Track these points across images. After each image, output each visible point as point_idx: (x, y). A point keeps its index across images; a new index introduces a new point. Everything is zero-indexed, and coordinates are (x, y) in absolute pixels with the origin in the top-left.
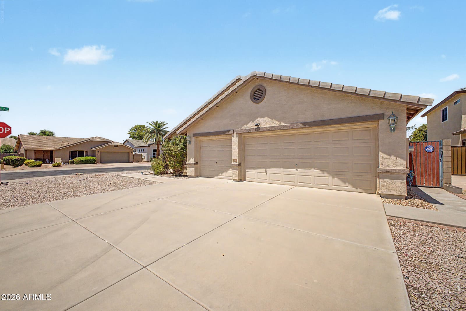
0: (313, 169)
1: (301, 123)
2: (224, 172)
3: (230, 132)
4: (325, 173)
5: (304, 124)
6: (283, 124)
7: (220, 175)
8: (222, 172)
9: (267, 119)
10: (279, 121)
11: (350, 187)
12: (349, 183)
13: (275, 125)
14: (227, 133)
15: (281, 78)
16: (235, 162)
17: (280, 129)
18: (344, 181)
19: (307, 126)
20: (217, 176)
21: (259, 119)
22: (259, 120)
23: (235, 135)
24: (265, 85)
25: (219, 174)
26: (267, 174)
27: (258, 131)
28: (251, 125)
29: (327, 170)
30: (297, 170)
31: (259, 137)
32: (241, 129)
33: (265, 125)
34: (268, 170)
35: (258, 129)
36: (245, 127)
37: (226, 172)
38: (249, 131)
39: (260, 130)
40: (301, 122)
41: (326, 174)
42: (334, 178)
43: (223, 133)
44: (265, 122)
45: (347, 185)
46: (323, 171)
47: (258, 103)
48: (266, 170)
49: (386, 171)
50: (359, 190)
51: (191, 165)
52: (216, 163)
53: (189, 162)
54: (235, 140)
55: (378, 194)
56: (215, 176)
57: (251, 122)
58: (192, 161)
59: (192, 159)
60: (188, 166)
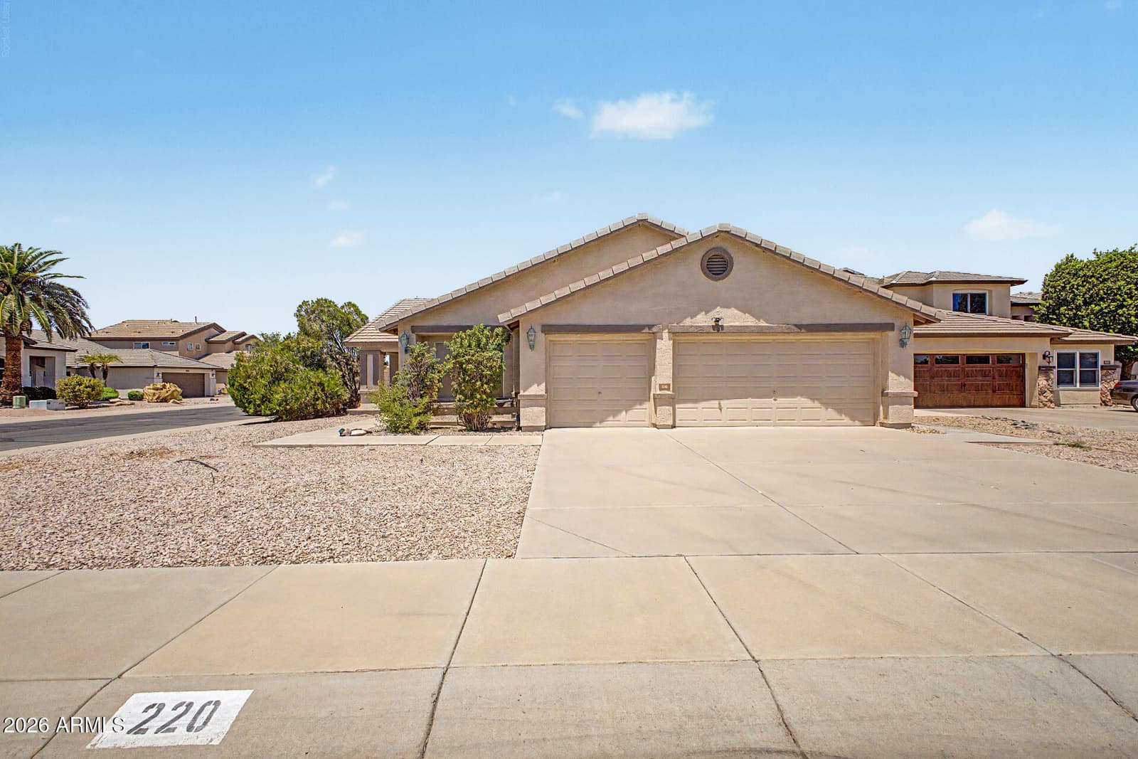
0: (799, 398)
1: (796, 325)
2: (620, 411)
3: (654, 330)
4: (816, 402)
5: (799, 326)
6: (764, 324)
7: (611, 418)
8: (615, 413)
9: (734, 311)
10: (757, 317)
11: (847, 420)
12: (846, 415)
13: (749, 324)
14: (646, 330)
15: (776, 248)
16: (664, 389)
17: (761, 331)
18: (840, 412)
19: (803, 331)
20: (600, 422)
21: (718, 309)
22: (719, 312)
23: (665, 335)
24: (730, 250)
25: (609, 416)
26: (721, 409)
27: (718, 331)
28: (704, 320)
29: (818, 397)
30: (775, 400)
31: (704, 343)
32: (682, 324)
33: (731, 322)
34: (723, 402)
35: (717, 327)
36: (688, 322)
37: (626, 412)
38: (700, 331)
39: (722, 329)
40: (793, 323)
41: (817, 404)
42: (827, 409)
43: (637, 329)
44: (732, 318)
45: (843, 417)
46: (813, 400)
47: (717, 280)
48: (719, 404)
49: (897, 395)
50: (857, 423)
51: (534, 401)
52: (600, 393)
53: (525, 394)
54: (664, 345)
55: (882, 425)
56: (595, 423)
57: (703, 313)
58: (537, 389)
59: (536, 385)
60: (522, 403)
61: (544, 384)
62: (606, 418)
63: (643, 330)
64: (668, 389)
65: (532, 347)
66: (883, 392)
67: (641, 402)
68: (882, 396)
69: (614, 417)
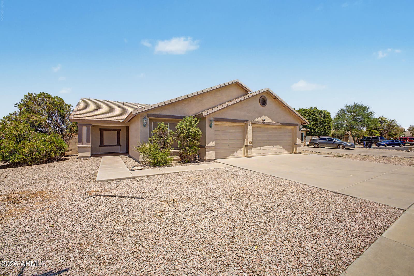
0: (278, 146)
2: (235, 152)
3: (248, 122)
6: (273, 122)
7: (232, 155)
8: (233, 152)
9: (267, 117)
10: (272, 120)
12: (287, 151)
13: (270, 122)
16: (250, 144)
17: (273, 124)
19: (282, 125)
20: (229, 156)
22: (264, 117)
23: (251, 124)
24: (266, 97)
25: (231, 154)
26: (261, 150)
27: (264, 124)
28: (260, 120)
29: (282, 145)
30: (273, 146)
35: (263, 122)
36: (256, 120)
37: (236, 152)
38: (259, 123)
40: (280, 122)
41: (281, 147)
42: (284, 149)
43: (243, 121)
44: (268, 120)
47: (263, 106)
48: (261, 148)
49: (298, 144)
50: (289, 153)
51: (212, 148)
52: (229, 145)
53: (208, 146)
54: (250, 128)
55: (295, 153)
56: (227, 157)
57: (260, 117)
58: (212, 144)
59: (212, 142)
60: (206, 150)
61: (214, 142)
62: (230, 155)
63: (245, 122)
64: (251, 144)
65: (211, 126)
66: (295, 143)
67: (241, 148)
68: (295, 145)
69: (233, 154)
